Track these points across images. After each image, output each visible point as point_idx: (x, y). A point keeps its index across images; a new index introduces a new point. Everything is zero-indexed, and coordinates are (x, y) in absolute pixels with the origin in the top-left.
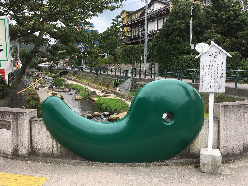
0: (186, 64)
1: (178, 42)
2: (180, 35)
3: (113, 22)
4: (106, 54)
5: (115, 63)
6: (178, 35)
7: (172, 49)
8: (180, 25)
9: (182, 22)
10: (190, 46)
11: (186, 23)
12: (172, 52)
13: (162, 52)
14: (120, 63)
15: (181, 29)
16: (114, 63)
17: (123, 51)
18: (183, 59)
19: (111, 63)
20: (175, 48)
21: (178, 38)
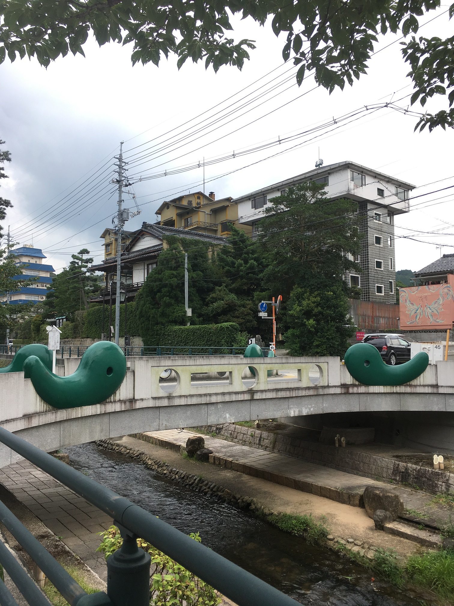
0: (177, 339)
1: (169, 305)
2: (171, 294)
3: (72, 260)
4: (59, 320)
5: (76, 338)
6: (168, 294)
7: (160, 316)
8: (170, 279)
9: (173, 274)
10: (185, 312)
11: (180, 276)
12: (160, 320)
13: (146, 320)
14: (83, 338)
15: (171, 286)
16: (73, 338)
17: (89, 315)
18: (174, 331)
19: (67, 338)
20: (163, 314)
21: (167, 299)
